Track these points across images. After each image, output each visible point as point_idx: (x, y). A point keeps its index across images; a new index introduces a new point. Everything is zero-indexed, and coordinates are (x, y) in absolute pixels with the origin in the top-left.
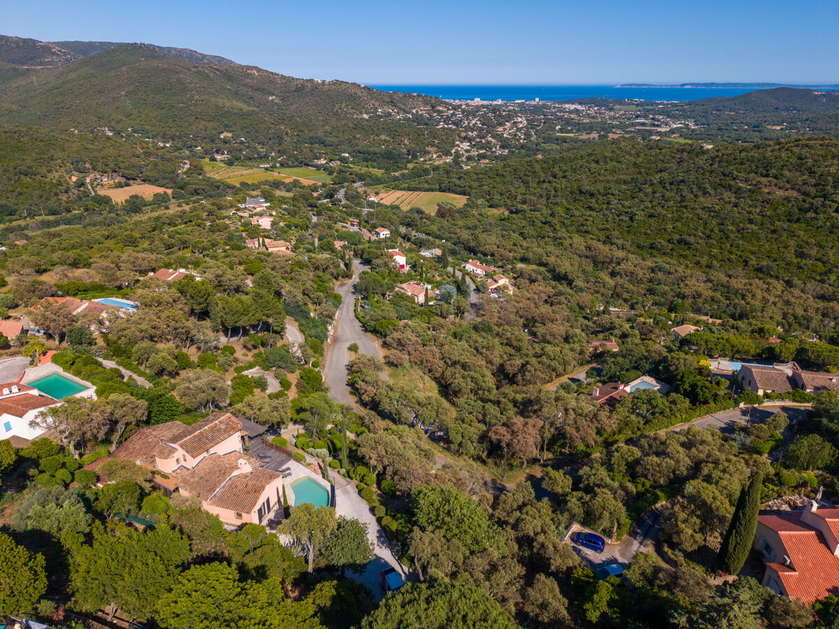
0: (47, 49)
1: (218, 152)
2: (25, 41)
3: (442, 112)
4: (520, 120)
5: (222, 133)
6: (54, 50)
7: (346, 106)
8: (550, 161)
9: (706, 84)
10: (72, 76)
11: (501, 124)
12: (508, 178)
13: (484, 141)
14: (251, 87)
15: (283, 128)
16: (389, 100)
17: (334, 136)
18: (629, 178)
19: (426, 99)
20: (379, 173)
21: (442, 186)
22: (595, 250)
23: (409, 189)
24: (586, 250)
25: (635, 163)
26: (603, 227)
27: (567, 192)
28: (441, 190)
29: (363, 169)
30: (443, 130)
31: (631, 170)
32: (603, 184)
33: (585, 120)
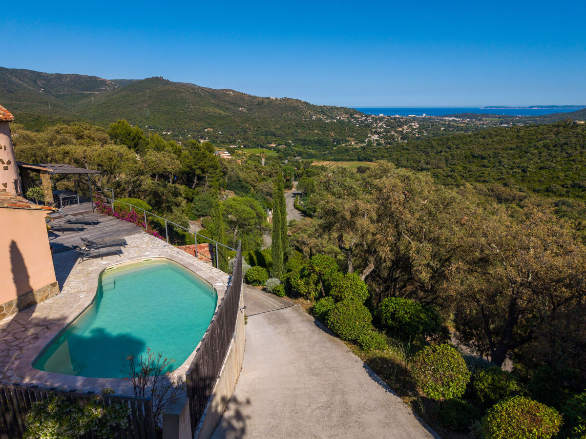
0: (104, 82)
1: (201, 138)
2: (91, 77)
3: (358, 118)
4: (414, 124)
5: (206, 128)
6: (107, 83)
7: (291, 114)
8: (444, 139)
9: (549, 107)
10: (116, 96)
11: (400, 126)
12: (412, 151)
13: (389, 134)
14: (228, 102)
15: (247, 125)
16: (320, 110)
17: (282, 131)
18: (514, 146)
19: (346, 110)
20: (313, 152)
21: (361, 157)
22: (497, 190)
23: (335, 160)
24: (489, 191)
25: (518, 136)
26: (499, 177)
27: (462, 157)
28: (359, 160)
29: (302, 150)
30: (359, 127)
31: (515, 140)
32: (492, 151)
33: (462, 125)
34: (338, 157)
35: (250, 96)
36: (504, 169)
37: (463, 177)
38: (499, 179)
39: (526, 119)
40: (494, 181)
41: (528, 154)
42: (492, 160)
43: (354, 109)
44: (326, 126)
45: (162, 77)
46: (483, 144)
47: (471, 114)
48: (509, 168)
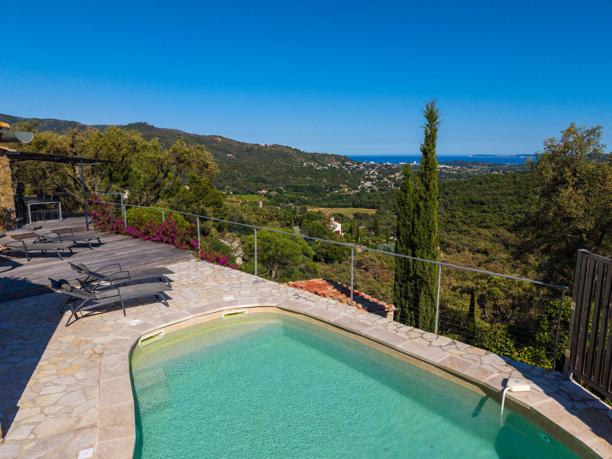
3: (349, 165)
7: (282, 161)
11: (392, 174)
13: (382, 181)
14: (216, 148)
15: (236, 172)
16: (311, 157)
17: (273, 177)
18: (512, 192)
19: (337, 158)
20: (306, 198)
21: (356, 203)
22: (503, 236)
23: (329, 206)
24: (494, 237)
25: (515, 182)
26: (501, 223)
27: (460, 203)
28: (355, 206)
29: (294, 196)
30: (352, 174)
31: (512, 186)
32: (490, 196)
33: (454, 172)
34: (332, 204)
35: (238, 142)
36: (505, 214)
37: (465, 223)
38: (502, 225)
39: (514, 167)
40: (497, 227)
41: (528, 199)
42: (492, 205)
43: (345, 156)
44: (318, 173)
45: (146, 123)
46: (480, 190)
47: (461, 162)
48: (510, 214)
